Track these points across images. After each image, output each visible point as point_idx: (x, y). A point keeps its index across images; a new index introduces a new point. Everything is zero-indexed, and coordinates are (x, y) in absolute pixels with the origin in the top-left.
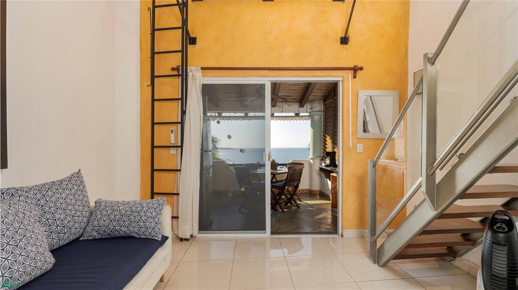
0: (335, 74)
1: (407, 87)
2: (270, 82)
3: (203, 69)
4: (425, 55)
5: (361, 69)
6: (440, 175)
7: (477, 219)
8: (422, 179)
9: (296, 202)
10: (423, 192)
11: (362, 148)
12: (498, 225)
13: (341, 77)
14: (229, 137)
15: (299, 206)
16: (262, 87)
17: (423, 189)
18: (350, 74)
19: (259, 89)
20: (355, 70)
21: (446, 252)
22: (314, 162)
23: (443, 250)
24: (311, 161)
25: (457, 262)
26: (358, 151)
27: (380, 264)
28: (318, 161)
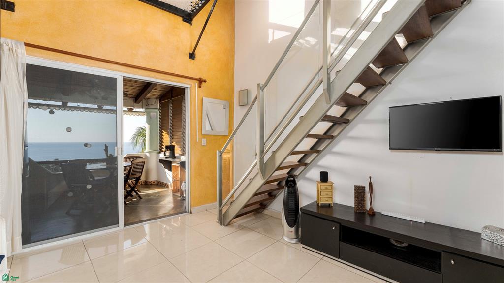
0: (185, 82)
1: (234, 99)
2: (122, 78)
3: (26, 45)
4: (259, 85)
5: (205, 81)
6: (266, 157)
7: (276, 183)
8: (257, 161)
9: (137, 194)
10: (258, 169)
11: (205, 142)
12: (290, 183)
13: (190, 84)
14: (69, 130)
15: (141, 196)
16: (113, 81)
17: (258, 167)
18: (197, 83)
19: (110, 83)
20: (201, 81)
21: (259, 207)
22: (150, 155)
23: (257, 206)
24: (148, 154)
25: (266, 212)
26: (203, 145)
27: (226, 225)
28: (154, 154)
